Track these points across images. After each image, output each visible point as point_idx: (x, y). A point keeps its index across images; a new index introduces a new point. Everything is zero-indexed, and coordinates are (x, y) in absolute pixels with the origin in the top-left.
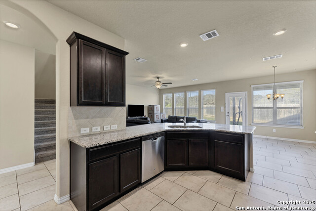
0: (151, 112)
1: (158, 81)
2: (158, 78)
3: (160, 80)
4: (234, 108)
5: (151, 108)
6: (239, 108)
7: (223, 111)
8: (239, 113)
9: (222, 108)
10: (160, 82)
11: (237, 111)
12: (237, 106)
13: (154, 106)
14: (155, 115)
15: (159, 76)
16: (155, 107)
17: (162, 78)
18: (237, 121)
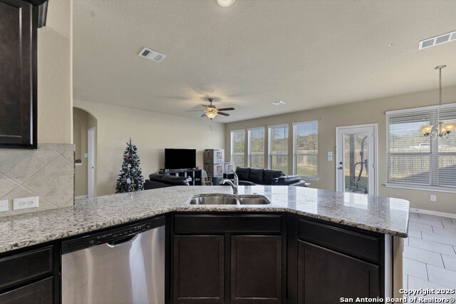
0: (209, 161)
1: (211, 106)
2: (211, 100)
3: (213, 103)
4: (352, 155)
5: (209, 155)
6: (362, 154)
7: (330, 159)
8: (362, 163)
9: (330, 154)
10: (214, 107)
11: (358, 159)
12: (357, 151)
13: (213, 150)
14: (215, 167)
15: (211, 95)
16: (215, 153)
17: (217, 99)
18: (357, 175)
